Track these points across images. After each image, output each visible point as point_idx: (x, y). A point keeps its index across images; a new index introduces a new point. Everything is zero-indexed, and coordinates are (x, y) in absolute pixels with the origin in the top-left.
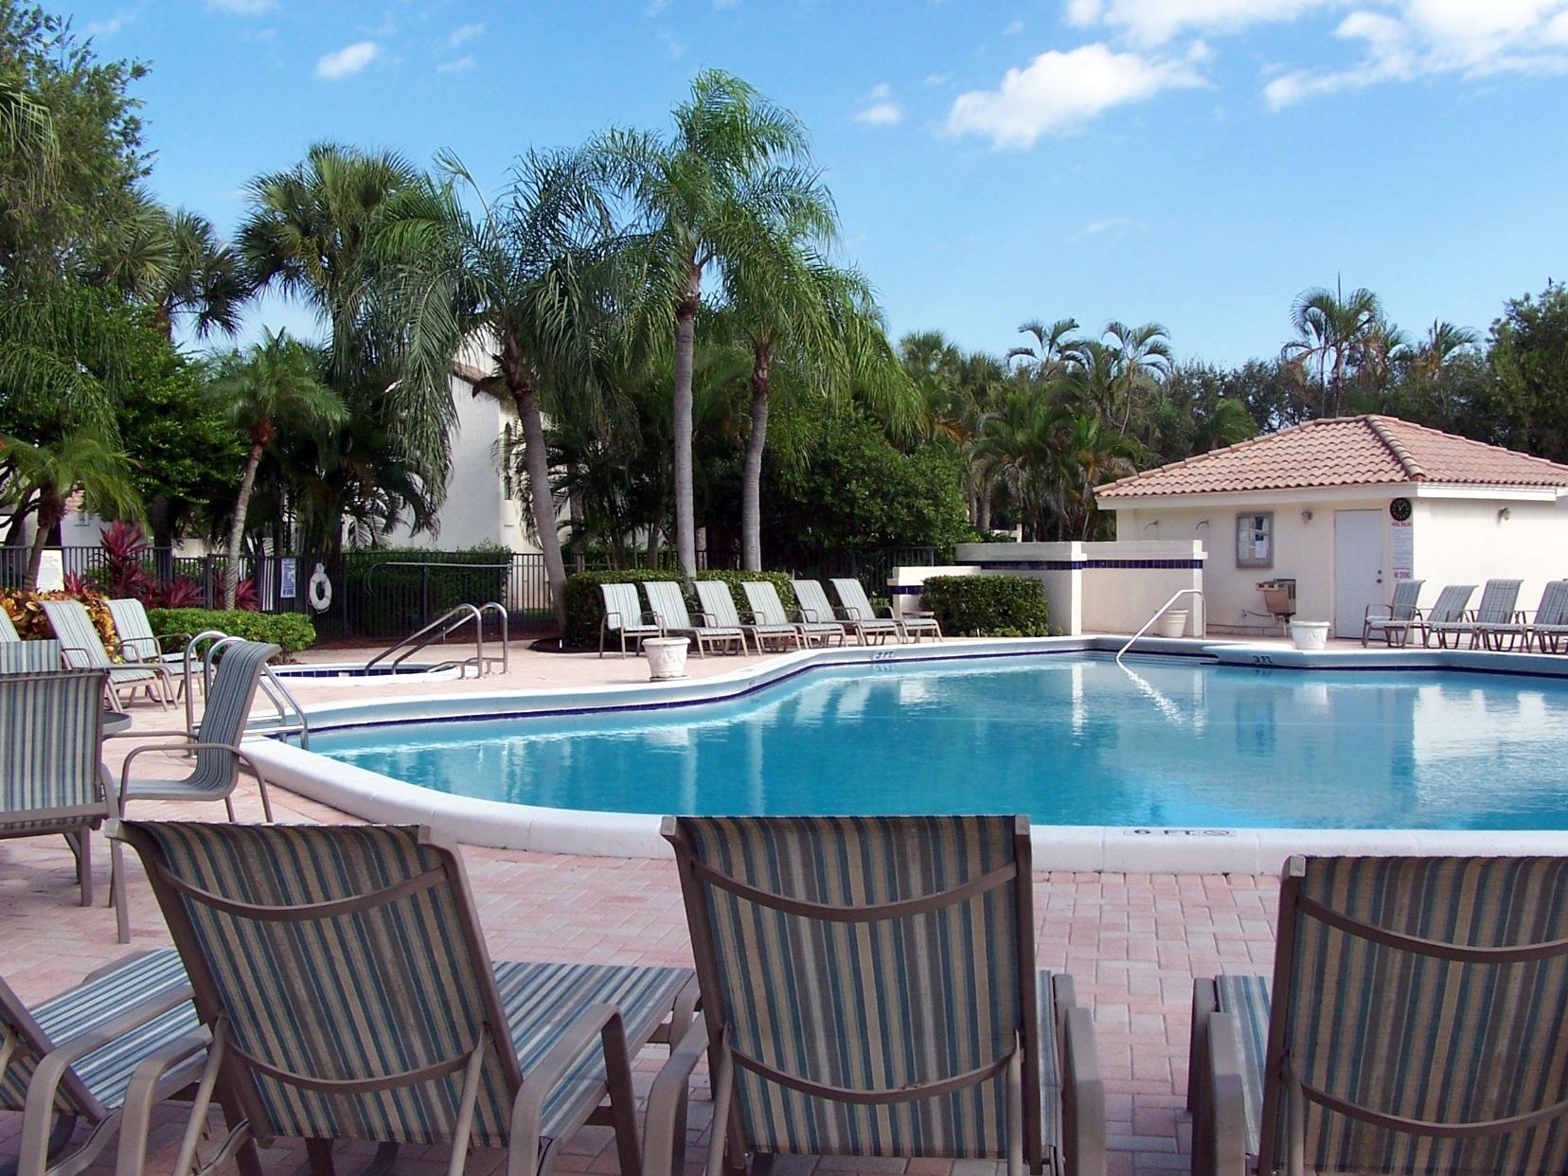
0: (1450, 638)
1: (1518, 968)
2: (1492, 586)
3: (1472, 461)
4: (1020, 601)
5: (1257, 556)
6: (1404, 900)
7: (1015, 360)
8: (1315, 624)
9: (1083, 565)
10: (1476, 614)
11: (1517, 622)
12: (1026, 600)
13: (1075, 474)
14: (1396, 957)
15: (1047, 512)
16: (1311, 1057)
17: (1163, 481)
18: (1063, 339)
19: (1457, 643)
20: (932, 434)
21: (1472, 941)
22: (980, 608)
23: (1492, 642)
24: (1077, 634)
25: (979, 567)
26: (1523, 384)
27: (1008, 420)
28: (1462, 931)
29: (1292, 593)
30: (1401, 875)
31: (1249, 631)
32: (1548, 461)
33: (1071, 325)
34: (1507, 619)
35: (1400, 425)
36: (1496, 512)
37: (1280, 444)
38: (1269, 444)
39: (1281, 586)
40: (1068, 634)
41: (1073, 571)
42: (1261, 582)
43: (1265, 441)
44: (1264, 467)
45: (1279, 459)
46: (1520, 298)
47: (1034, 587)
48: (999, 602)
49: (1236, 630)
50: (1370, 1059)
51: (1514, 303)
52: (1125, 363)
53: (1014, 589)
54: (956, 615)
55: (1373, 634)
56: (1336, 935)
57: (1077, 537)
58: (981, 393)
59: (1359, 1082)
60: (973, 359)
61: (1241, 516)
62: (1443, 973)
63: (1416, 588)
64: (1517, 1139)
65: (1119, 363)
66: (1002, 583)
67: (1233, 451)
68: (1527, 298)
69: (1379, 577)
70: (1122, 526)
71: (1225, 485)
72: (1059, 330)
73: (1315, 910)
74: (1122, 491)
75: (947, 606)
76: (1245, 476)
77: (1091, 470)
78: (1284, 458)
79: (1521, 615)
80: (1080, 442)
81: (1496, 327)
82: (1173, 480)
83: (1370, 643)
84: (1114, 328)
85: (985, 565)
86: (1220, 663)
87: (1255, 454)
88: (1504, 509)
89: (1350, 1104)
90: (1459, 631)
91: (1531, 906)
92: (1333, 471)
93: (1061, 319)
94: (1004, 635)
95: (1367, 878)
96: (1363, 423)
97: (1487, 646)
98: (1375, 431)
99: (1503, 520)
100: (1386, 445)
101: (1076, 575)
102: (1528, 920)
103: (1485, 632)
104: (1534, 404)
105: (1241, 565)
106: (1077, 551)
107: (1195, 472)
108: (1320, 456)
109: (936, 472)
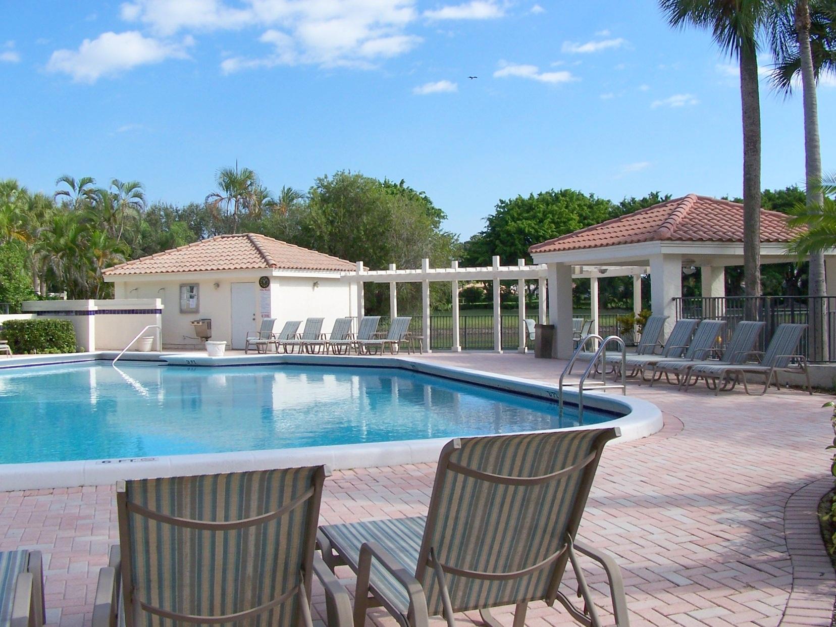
0: (289, 348)
1: (253, 530)
2: (309, 321)
3: (300, 257)
4: (60, 333)
5: (191, 307)
6: (187, 500)
7: (59, 197)
8: (218, 343)
9: (96, 312)
10: (302, 335)
11: (322, 339)
12: (63, 333)
13: (92, 263)
14: (187, 532)
15: (76, 283)
16: (149, 589)
17: (140, 266)
18: (85, 188)
19: (293, 350)
20: (10, 238)
21: (226, 519)
22: (36, 338)
23: (310, 349)
24: (92, 351)
25: (36, 315)
26: (324, 220)
27: (54, 231)
28: (221, 513)
29: (209, 326)
30: (184, 486)
31: (187, 347)
32: (338, 258)
33: (90, 180)
34: (317, 337)
35: (265, 239)
36: (312, 284)
37: (204, 247)
38: (197, 248)
39: (203, 323)
40: (87, 351)
41: (90, 316)
42: (193, 321)
43: (196, 245)
44: (194, 260)
45: (202, 255)
46: (322, 177)
47: (68, 325)
48: (47, 334)
49: (180, 347)
50: (181, 586)
51: (320, 180)
52: (121, 202)
53: (56, 327)
54: (22, 341)
55: (250, 347)
56: (152, 523)
57: (93, 297)
58: (40, 215)
59: (176, 601)
60: (36, 196)
61: (182, 286)
62: (213, 537)
63: (272, 323)
64: (265, 617)
65: (118, 202)
66: (49, 323)
67: (178, 251)
68: (326, 177)
69: (254, 317)
70: (118, 291)
71: (173, 269)
72: (84, 182)
73: (139, 510)
74: (118, 272)
75: (17, 337)
76: (184, 264)
77: (101, 260)
78: (205, 255)
79: (324, 336)
80: (95, 244)
81: (312, 191)
82: (145, 266)
83: (248, 352)
84: (115, 183)
85: (39, 313)
86: (169, 365)
87: (190, 252)
88: (315, 282)
89: (173, 613)
90: (293, 344)
91: (255, 496)
92: (230, 262)
93: (85, 177)
94: (50, 353)
95: (165, 490)
96: (246, 237)
97: (307, 351)
98: (252, 242)
99: (316, 288)
100: (257, 249)
101: (92, 318)
102: (254, 504)
103: (306, 345)
104: (329, 230)
105: (182, 311)
106: (92, 304)
107: (158, 262)
108: (224, 254)
109: (10, 260)
